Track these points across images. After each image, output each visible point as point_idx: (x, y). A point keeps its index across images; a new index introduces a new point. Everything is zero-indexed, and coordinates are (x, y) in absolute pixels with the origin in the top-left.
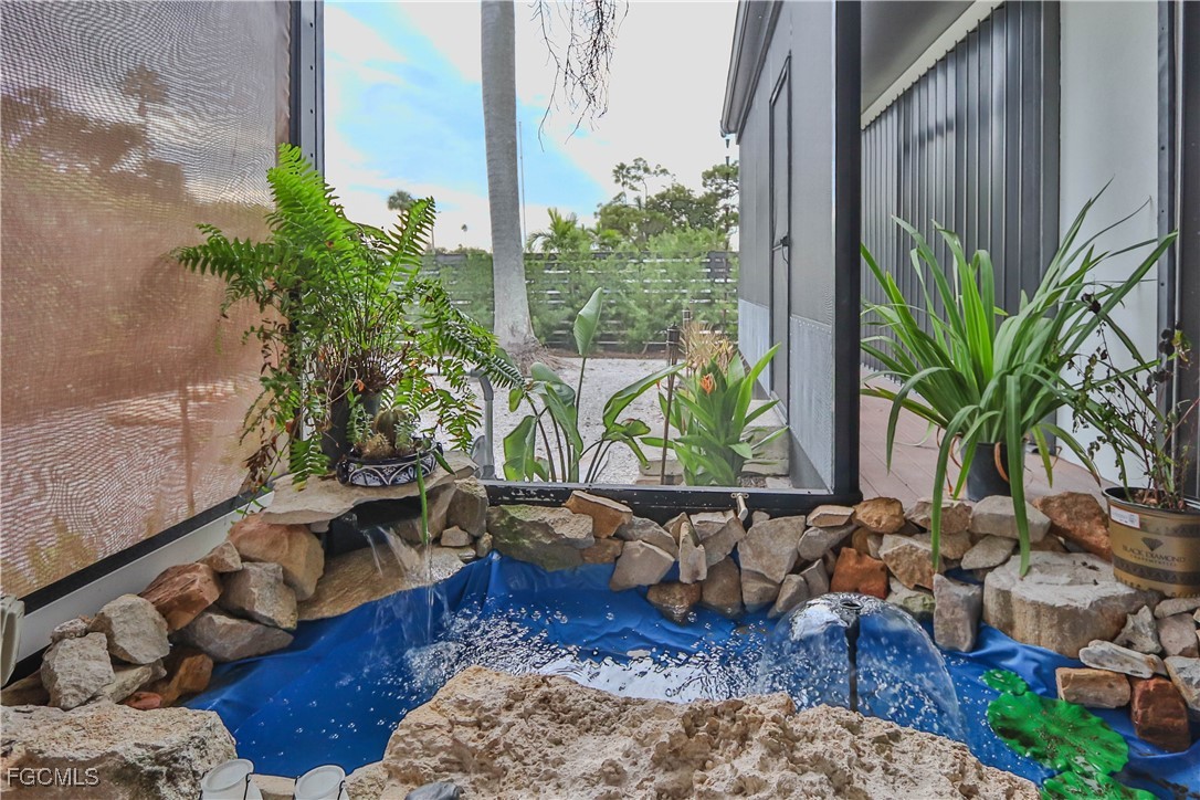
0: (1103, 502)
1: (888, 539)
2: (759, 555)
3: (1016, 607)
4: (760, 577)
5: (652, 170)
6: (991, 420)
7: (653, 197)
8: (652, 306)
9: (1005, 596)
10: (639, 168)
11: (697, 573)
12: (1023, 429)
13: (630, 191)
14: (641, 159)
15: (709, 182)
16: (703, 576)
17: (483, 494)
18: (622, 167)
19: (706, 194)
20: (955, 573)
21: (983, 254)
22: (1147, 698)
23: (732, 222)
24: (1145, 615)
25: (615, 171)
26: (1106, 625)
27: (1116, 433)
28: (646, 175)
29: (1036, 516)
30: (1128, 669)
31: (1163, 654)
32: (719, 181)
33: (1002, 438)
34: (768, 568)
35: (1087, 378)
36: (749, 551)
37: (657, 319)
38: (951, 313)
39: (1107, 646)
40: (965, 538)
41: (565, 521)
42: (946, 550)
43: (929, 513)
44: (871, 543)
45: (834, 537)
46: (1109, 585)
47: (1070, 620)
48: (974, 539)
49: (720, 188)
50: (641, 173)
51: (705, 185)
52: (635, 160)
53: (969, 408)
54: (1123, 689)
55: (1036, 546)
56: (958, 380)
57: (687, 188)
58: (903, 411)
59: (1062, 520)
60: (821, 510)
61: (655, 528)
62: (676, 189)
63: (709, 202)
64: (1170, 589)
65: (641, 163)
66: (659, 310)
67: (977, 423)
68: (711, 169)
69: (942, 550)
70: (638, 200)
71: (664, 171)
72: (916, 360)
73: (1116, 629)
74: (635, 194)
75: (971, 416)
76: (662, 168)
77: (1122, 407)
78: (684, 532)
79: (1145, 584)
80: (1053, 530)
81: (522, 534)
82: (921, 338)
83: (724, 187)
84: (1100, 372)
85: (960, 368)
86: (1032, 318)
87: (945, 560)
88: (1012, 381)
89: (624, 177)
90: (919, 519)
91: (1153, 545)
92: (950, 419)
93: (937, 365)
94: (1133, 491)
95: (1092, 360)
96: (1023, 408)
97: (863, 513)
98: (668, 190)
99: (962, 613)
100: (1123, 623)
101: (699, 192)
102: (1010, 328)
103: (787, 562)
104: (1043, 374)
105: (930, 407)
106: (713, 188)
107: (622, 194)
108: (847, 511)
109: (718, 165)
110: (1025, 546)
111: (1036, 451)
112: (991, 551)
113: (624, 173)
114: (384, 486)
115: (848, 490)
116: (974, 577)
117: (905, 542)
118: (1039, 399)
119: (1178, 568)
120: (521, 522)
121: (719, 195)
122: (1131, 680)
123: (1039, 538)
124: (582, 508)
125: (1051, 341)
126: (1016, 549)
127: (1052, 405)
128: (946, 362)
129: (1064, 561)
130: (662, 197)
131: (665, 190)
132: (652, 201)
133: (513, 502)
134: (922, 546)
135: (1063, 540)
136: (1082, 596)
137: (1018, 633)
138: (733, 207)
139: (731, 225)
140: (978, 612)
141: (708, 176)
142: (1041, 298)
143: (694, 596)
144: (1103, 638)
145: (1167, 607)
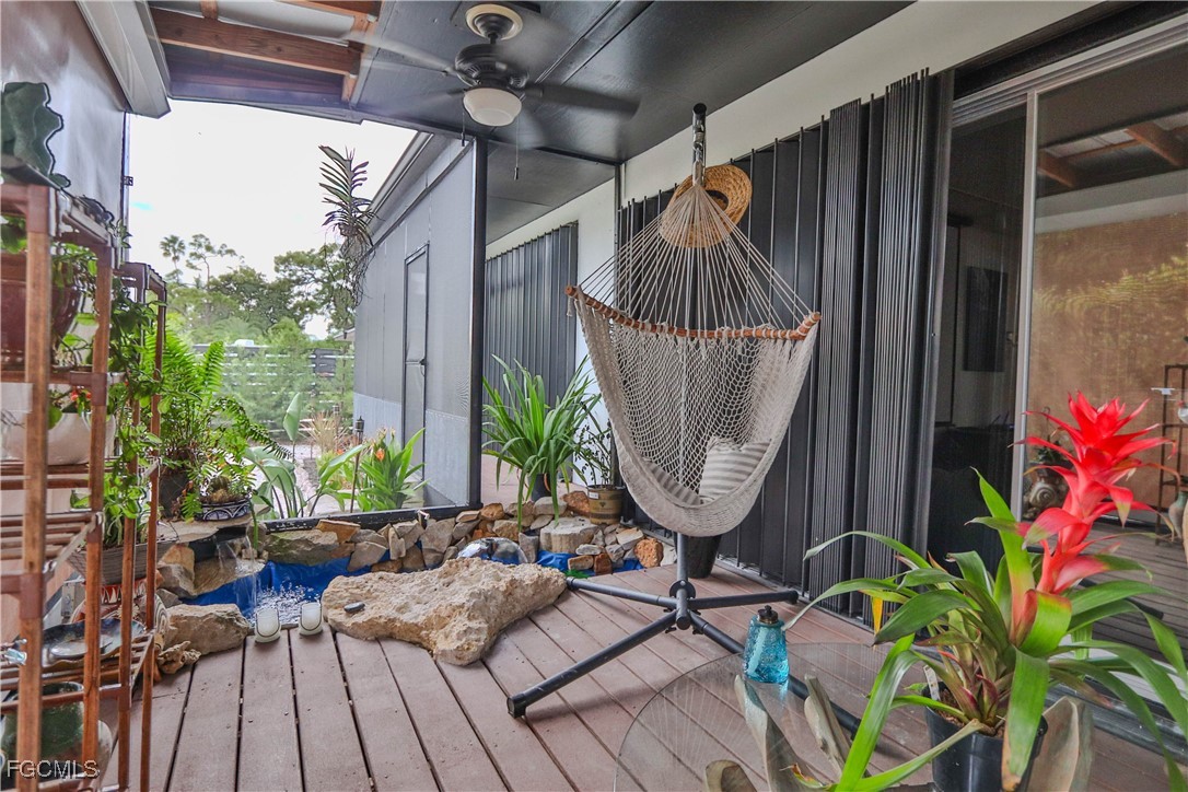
0: (586, 491)
1: (497, 523)
2: (432, 540)
3: (553, 539)
4: (434, 551)
5: (217, 249)
6: (543, 462)
7: (216, 277)
8: (259, 398)
9: (549, 535)
10: (200, 245)
11: (400, 553)
12: (557, 466)
13: (188, 269)
14: (202, 236)
15: (282, 267)
16: (403, 554)
17: (264, 526)
18: (174, 240)
19: (279, 279)
20: (529, 532)
21: (539, 377)
22: (599, 561)
23: (308, 309)
24: (600, 533)
25: (163, 244)
26: (586, 539)
27: (592, 461)
28: (208, 254)
29: (561, 503)
30: (592, 553)
31: (605, 546)
32: (293, 267)
33: (547, 471)
34: (437, 546)
35: (581, 439)
36: (427, 539)
37: (264, 410)
38: (524, 410)
39: (586, 545)
40: (532, 517)
41: (318, 537)
42: (524, 523)
43: (516, 508)
44: (489, 526)
45: (471, 525)
46: (588, 524)
47: (574, 539)
48: (535, 518)
49: (295, 274)
50: (202, 251)
51: (277, 270)
52: (195, 237)
53: (533, 457)
54: (591, 561)
55: (561, 516)
56: (528, 443)
57: (257, 272)
58: (503, 462)
59: (572, 503)
60: (463, 514)
61: (373, 533)
62: (245, 272)
63: (282, 288)
64: (608, 521)
65: (202, 240)
66: (266, 401)
67: (537, 464)
68: (284, 255)
69: (522, 523)
70: (198, 281)
71: (231, 252)
72: (506, 435)
73: (590, 540)
74: (195, 274)
75: (534, 462)
76: (229, 248)
77: (594, 450)
78: (392, 532)
79: (600, 521)
80: (568, 508)
81: (290, 548)
82: (510, 422)
83: (299, 273)
84: (586, 438)
85: (528, 437)
86: (560, 412)
87: (524, 527)
88: (552, 442)
89: (175, 251)
90: (511, 511)
91: (603, 505)
92: (523, 463)
93: (517, 436)
94: (598, 486)
95: (583, 431)
96: (557, 455)
97: (484, 512)
98: (236, 272)
99: (531, 547)
100: (592, 538)
101: (271, 277)
102: (551, 416)
103: (447, 542)
104: (566, 438)
105: (516, 460)
106: (287, 274)
107: (177, 272)
108: (477, 512)
109: (293, 252)
110: (557, 516)
111: (563, 481)
112: (543, 521)
113: (176, 246)
114: (230, 517)
115: (476, 503)
116: (535, 532)
117: (505, 522)
118: (564, 450)
119: (611, 512)
120: (288, 541)
121: (294, 281)
122: (593, 556)
123: (562, 512)
124: (327, 528)
125: (571, 420)
126: (553, 519)
127: (569, 452)
128: (522, 435)
129: (573, 520)
130: (228, 278)
131: (231, 272)
132: (215, 283)
133: (278, 531)
134: (513, 522)
135: (572, 511)
136: (577, 530)
137: (554, 550)
138: (309, 294)
139: (306, 312)
140: (538, 545)
141: (282, 261)
142: (564, 402)
143: (399, 565)
144: (584, 543)
145: (608, 529)
